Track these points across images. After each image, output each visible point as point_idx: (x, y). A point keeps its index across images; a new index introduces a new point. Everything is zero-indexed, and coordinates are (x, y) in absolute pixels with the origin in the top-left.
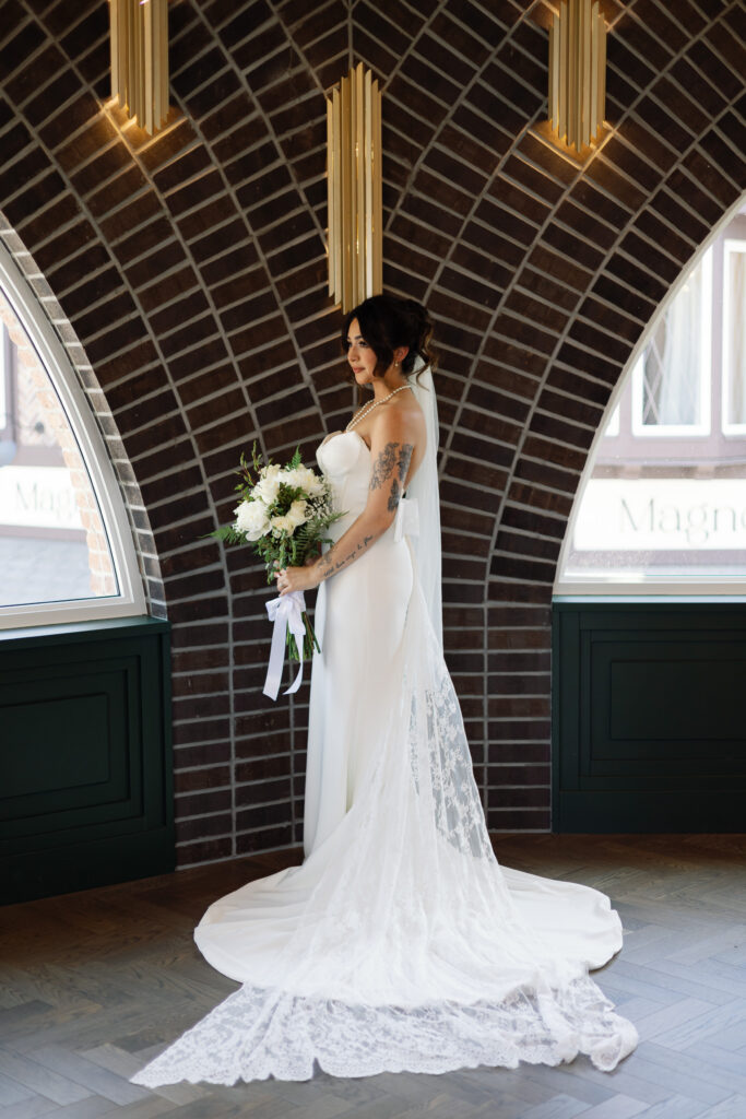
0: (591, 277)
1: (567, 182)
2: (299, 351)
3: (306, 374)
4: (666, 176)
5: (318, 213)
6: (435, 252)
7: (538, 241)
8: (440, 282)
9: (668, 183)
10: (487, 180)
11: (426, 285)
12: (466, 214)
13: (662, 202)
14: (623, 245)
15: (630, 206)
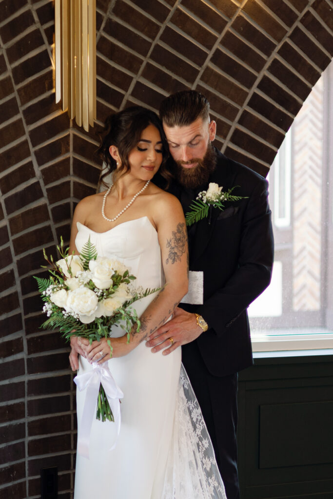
0: (247, 94)
1: (230, 16)
2: (32, 150)
3: (38, 170)
4: (301, 15)
5: (46, 31)
6: (130, 68)
7: (208, 63)
8: (133, 94)
9: (302, 21)
10: (169, 11)
11: (123, 96)
12: (153, 38)
13: (297, 36)
14: (270, 69)
15: (275, 38)
